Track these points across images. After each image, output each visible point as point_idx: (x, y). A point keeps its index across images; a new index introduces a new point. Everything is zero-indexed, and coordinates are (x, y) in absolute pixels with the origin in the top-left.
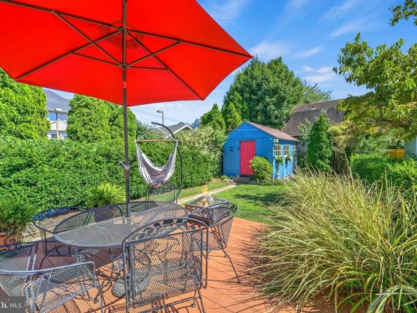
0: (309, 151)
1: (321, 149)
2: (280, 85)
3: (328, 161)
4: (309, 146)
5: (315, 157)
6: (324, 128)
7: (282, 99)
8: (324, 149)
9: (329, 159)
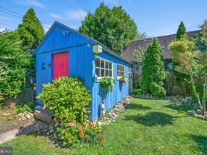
0: (143, 73)
1: (155, 71)
2: (119, 20)
3: (162, 83)
4: (143, 68)
5: (149, 79)
6: (158, 50)
7: (120, 32)
8: (158, 71)
9: (164, 81)
